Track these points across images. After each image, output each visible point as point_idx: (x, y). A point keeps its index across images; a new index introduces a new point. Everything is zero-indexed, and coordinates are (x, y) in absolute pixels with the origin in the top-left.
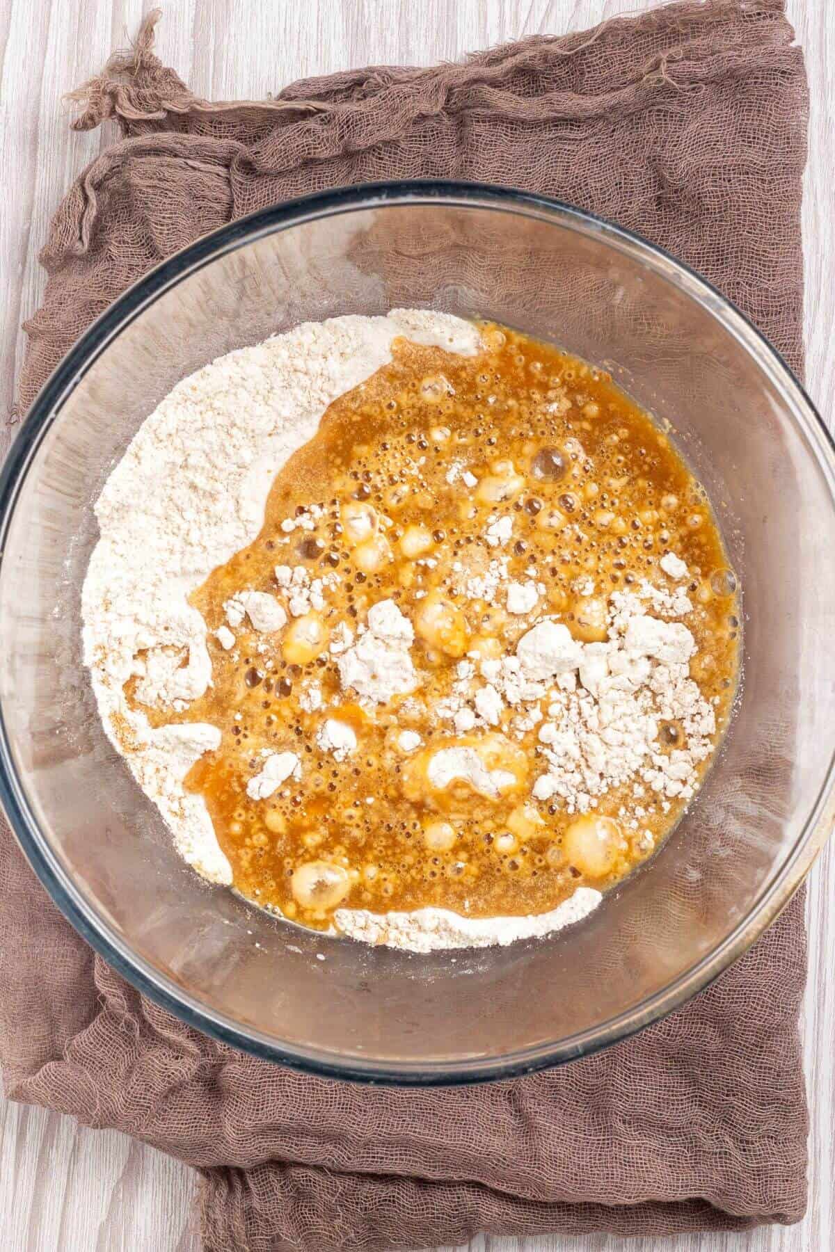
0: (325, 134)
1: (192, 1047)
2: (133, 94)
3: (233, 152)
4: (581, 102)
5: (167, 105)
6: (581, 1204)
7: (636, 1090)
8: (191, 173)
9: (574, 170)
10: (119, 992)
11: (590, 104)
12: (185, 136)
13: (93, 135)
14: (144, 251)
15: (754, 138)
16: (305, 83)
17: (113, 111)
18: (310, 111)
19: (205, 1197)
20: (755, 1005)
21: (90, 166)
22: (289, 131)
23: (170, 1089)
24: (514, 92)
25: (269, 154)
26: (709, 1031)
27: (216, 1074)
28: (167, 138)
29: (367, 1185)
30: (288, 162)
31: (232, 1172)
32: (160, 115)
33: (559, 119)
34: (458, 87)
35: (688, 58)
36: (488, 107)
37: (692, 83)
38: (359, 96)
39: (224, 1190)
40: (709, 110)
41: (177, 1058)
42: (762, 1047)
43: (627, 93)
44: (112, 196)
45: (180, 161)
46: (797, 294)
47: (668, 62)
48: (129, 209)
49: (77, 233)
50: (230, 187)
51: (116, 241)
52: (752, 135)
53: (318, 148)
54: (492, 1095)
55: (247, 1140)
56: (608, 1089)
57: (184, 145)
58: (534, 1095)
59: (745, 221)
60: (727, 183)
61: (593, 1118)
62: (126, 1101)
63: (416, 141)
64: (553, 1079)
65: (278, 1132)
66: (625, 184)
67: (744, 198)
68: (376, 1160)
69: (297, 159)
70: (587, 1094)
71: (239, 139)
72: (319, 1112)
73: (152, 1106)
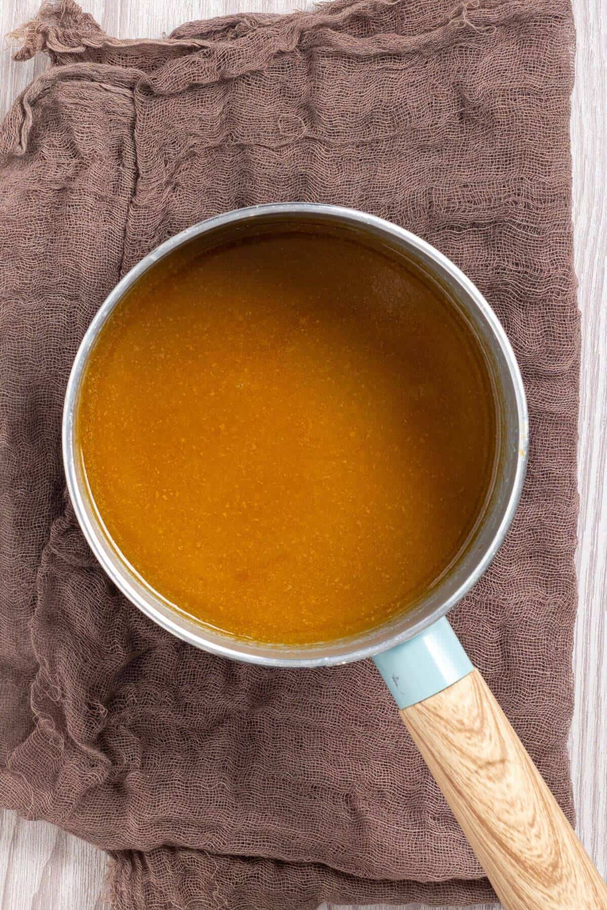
0: (207, 65)
1: (104, 758)
2: (60, 33)
3: (136, 78)
4: (401, 40)
5: (86, 42)
6: (401, 881)
8: (105, 94)
9: (397, 93)
11: (409, 42)
12: (100, 65)
13: (29, 64)
14: (69, 153)
15: (534, 67)
16: (191, 25)
17: (44, 46)
18: (195, 46)
19: (114, 874)
20: (534, 730)
21: (28, 88)
22: (179, 62)
23: (88, 790)
24: (350, 34)
25: (163, 80)
27: (122, 779)
28: (86, 66)
29: (237, 865)
30: (178, 86)
31: (135, 855)
32: (81, 49)
33: (385, 54)
34: (308, 30)
35: (483, 7)
36: (331, 46)
37: (487, 26)
38: (232, 36)
39: (129, 868)
40: (500, 46)
41: (93, 766)
42: (540, 762)
43: (436, 34)
44: (44, 110)
45: (96, 84)
46: (567, 185)
47: (468, 9)
48: (58, 120)
49: (18, 140)
50: (135, 105)
51: (47, 145)
52: (532, 65)
53: (201, 76)
54: (334, 797)
55: (146, 829)
56: (422, 793)
57: (99, 73)
58: (365, 797)
59: (527, 131)
60: (514, 103)
61: (410, 816)
62: (54, 799)
63: (276, 71)
64: (380, 785)
65: (170, 823)
66: (435, 103)
67: (526, 113)
68: (245, 845)
69: (185, 84)
70: (406, 797)
71: (140, 68)
72: (201, 808)
73: (74, 803)
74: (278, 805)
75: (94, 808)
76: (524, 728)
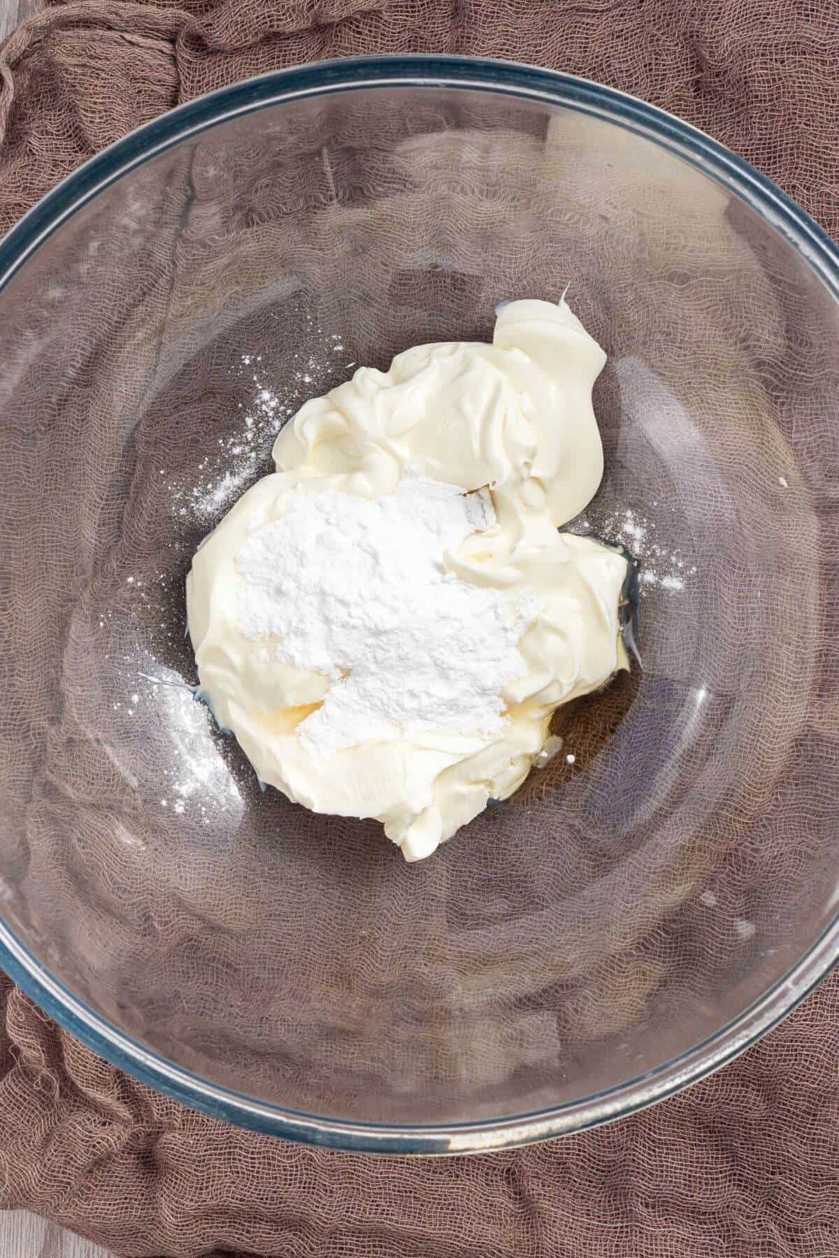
1: (123, 1111)
3: (180, 24)
7: (662, 1166)
8: (128, 50)
9: (595, 48)
10: (36, 1043)
12: (121, 4)
14: (72, 144)
15: (813, 10)
20: (807, 1065)
21: (8, 38)
23: (96, 1162)
25: (222, 27)
26: (752, 1095)
27: (151, 1145)
30: (246, 36)
41: (104, 1124)
42: (815, 1115)
44: (32, 77)
45: (115, 35)
48: (54, 93)
50: (176, 66)
51: (37, 132)
52: (809, 7)
53: (281, 20)
54: (487, 1174)
55: (187, 1225)
56: (628, 1165)
57: (120, 16)
58: (537, 1173)
59: (801, 110)
60: (779, 64)
61: (609, 1201)
62: (42, 1176)
63: (401, 12)
64: (562, 1154)
65: (225, 1216)
66: (656, 65)
67: (800, 83)
68: (344, 1252)
69: (256, 33)
70: (602, 1171)
71: (187, 8)
72: (275, 1192)
73: (73, 1182)
74: (397, 1189)
75: (106, 1191)
76: (790, 1060)
